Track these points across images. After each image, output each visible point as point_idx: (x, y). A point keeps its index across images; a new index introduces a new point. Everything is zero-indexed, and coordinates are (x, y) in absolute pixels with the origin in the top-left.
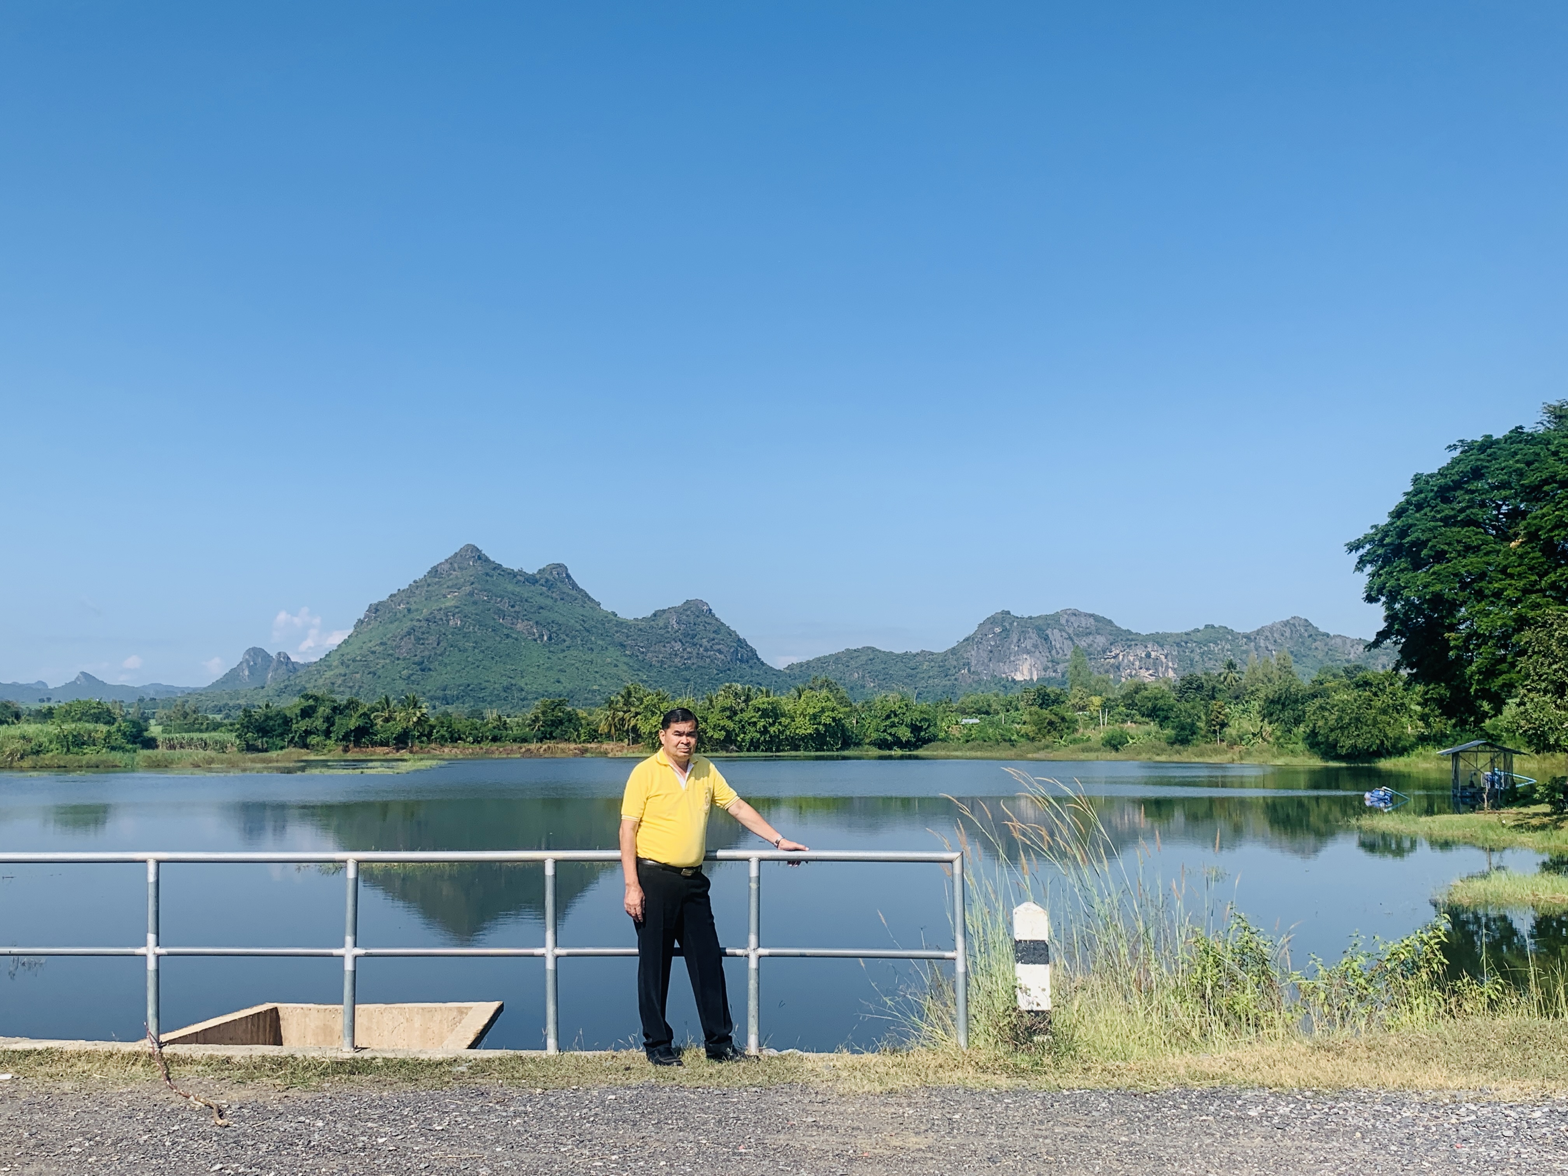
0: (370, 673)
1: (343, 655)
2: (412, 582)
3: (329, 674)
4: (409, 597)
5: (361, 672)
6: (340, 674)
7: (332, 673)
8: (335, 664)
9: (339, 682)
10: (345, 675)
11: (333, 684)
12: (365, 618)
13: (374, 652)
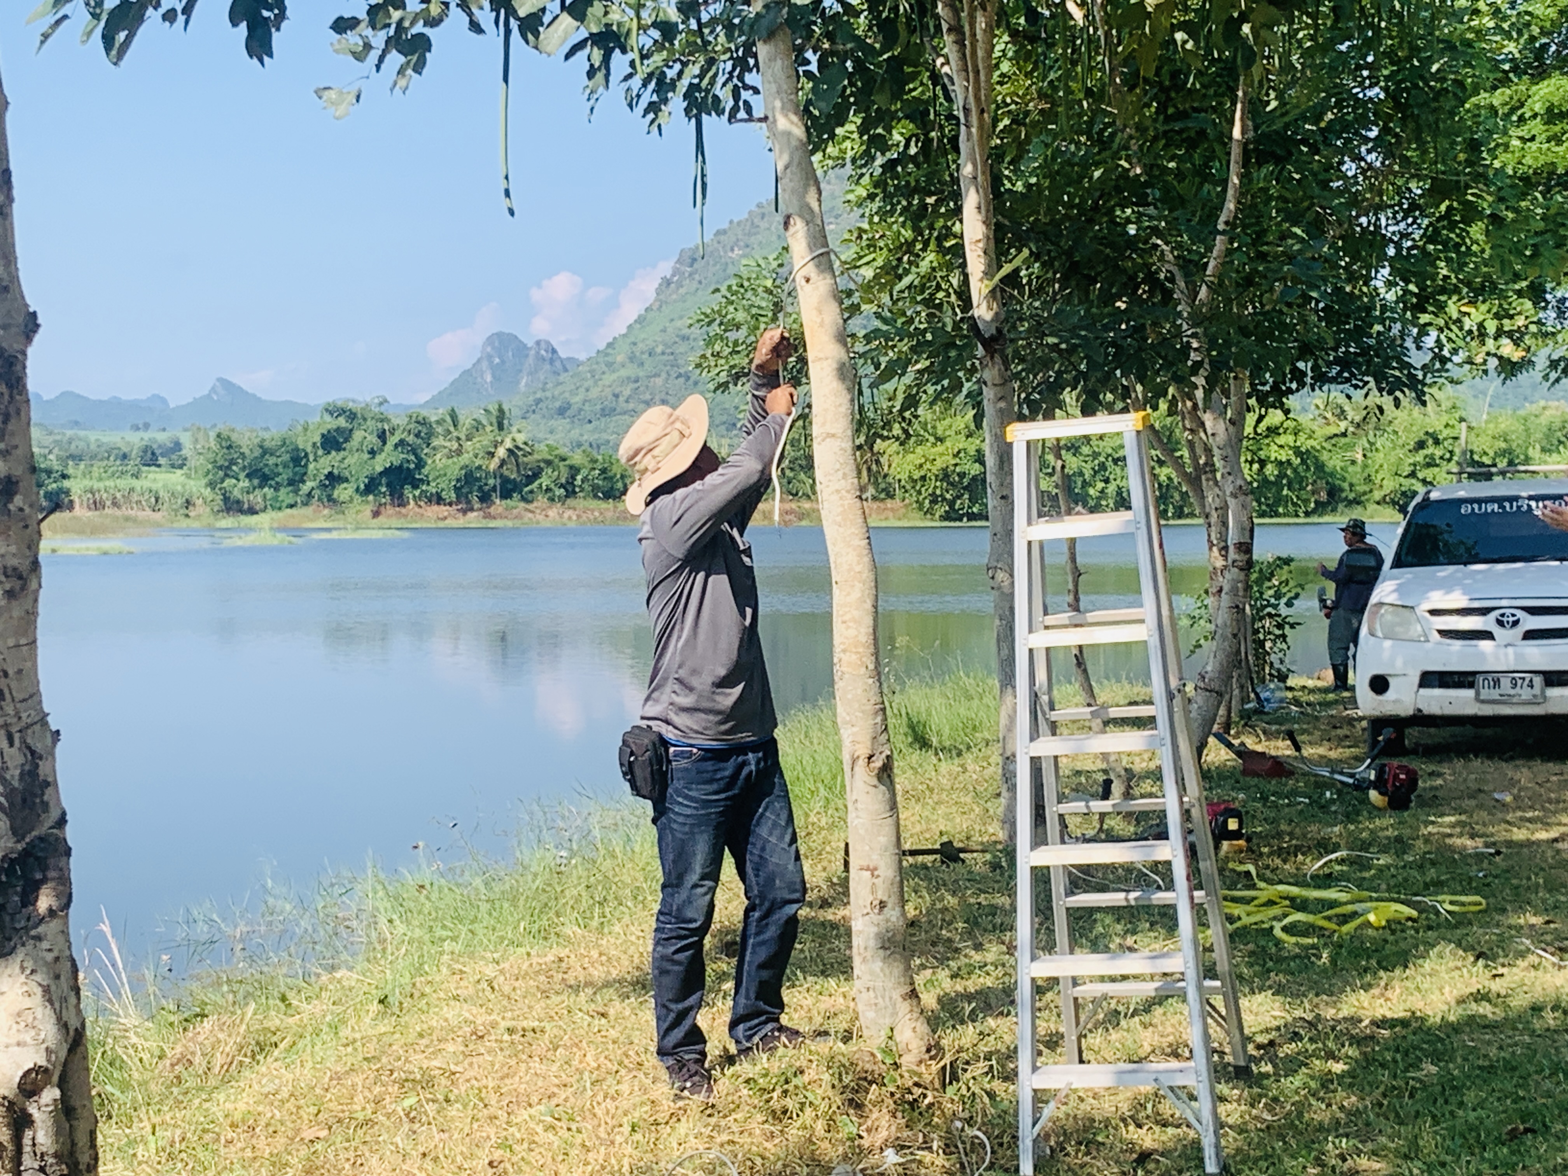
0: (679, 376)
1: (635, 344)
2: (753, 208)
3: (608, 378)
4: (750, 234)
5: (664, 375)
6: (629, 378)
7: (614, 376)
8: (620, 359)
9: (627, 392)
10: (637, 381)
11: (616, 396)
12: (673, 275)
13: (685, 338)
